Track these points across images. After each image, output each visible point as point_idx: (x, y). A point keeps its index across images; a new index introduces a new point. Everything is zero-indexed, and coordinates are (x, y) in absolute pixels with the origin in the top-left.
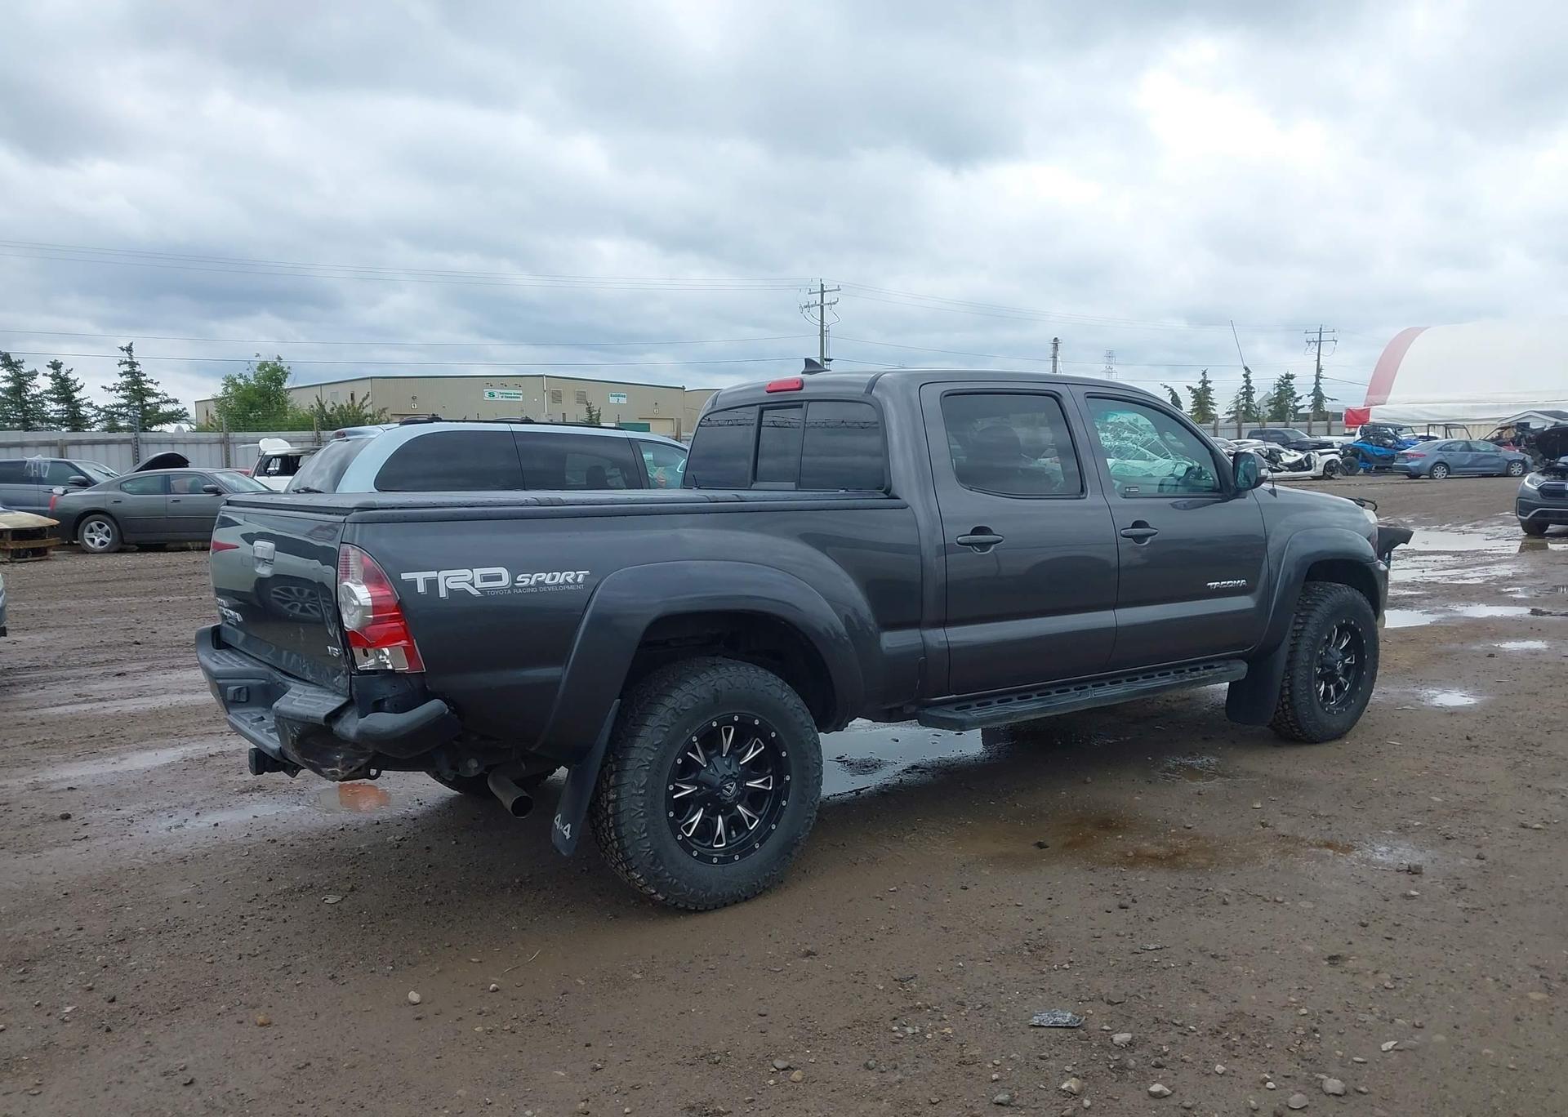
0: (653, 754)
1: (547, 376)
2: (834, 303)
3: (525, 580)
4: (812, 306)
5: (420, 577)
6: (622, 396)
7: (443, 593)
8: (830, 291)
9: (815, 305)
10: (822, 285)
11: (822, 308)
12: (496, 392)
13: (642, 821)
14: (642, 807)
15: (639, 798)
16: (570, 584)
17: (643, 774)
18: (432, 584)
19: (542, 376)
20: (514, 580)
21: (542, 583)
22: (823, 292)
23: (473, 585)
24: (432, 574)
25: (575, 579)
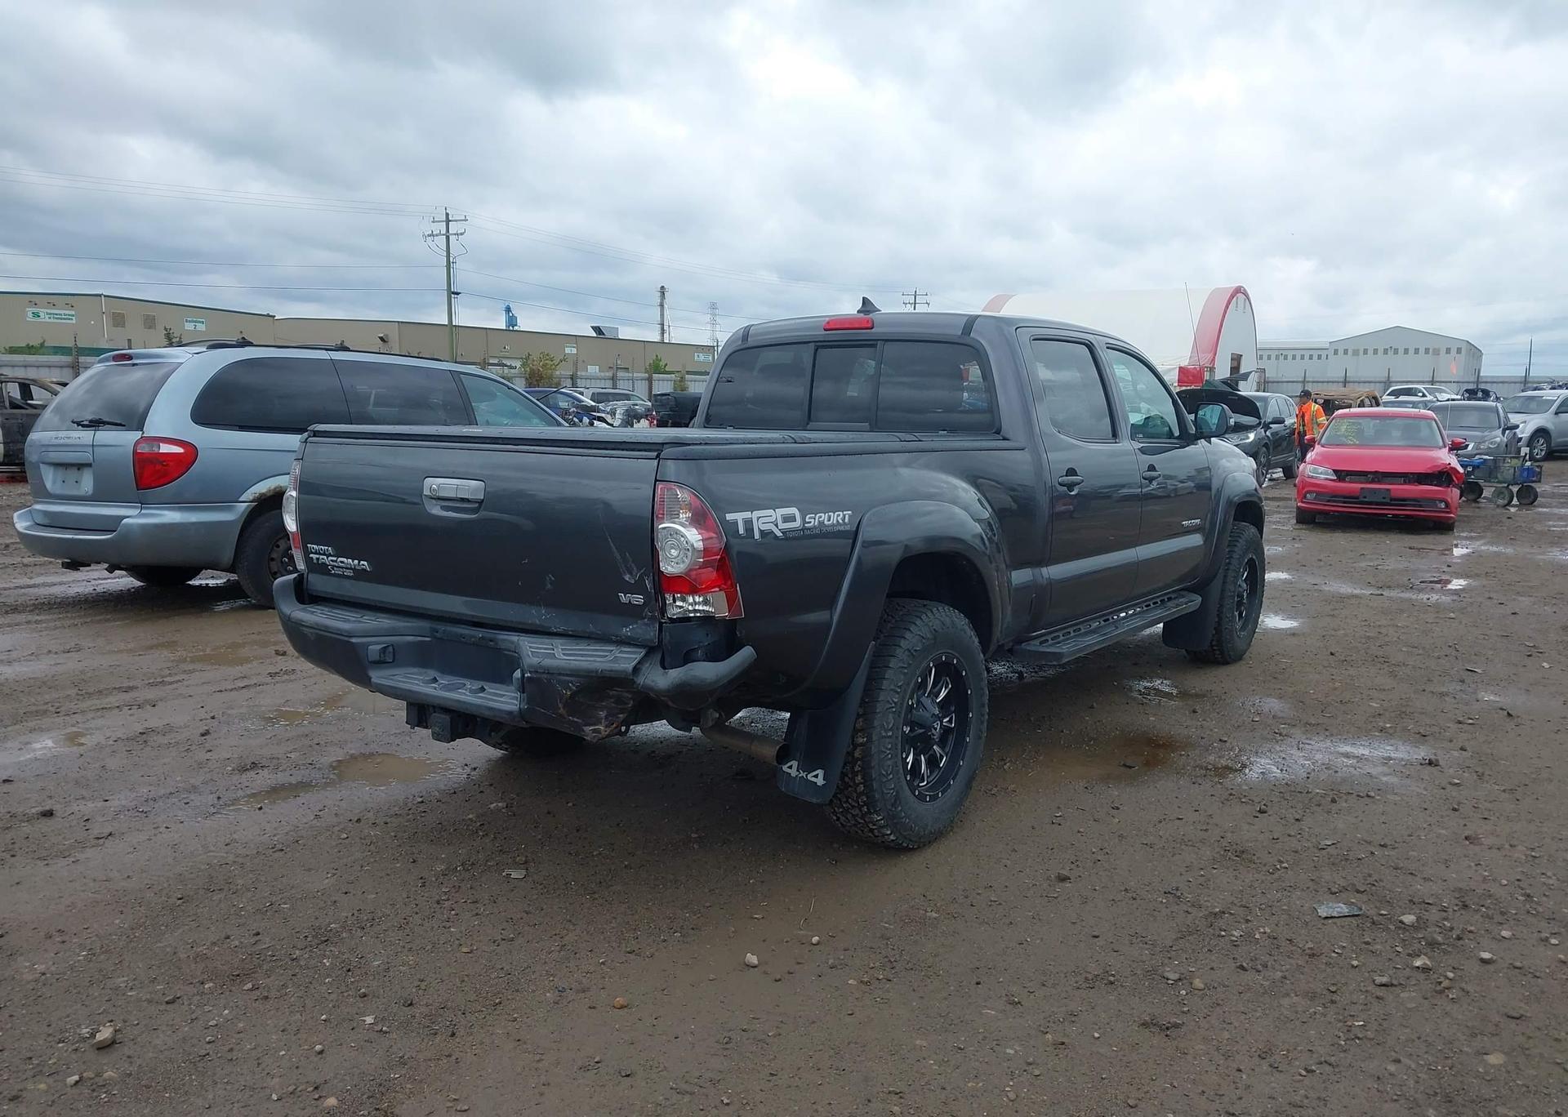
0: (897, 696)
1: (105, 296)
2: (462, 234)
3: (813, 521)
4: (437, 235)
5: (738, 517)
6: (200, 322)
7: (757, 536)
8: (456, 221)
9: (440, 234)
10: (447, 215)
11: (448, 238)
12: (42, 312)
13: (889, 762)
14: (890, 749)
15: (888, 740)
16: (841, 525)
17: (891, 716)
18: (748, 523)
19: (100, 295)
20: (803, 519)
21: (821, 523)
22: (448, 221)
23: (777, 526)
24: (747, 515)
25: (844, 519)
